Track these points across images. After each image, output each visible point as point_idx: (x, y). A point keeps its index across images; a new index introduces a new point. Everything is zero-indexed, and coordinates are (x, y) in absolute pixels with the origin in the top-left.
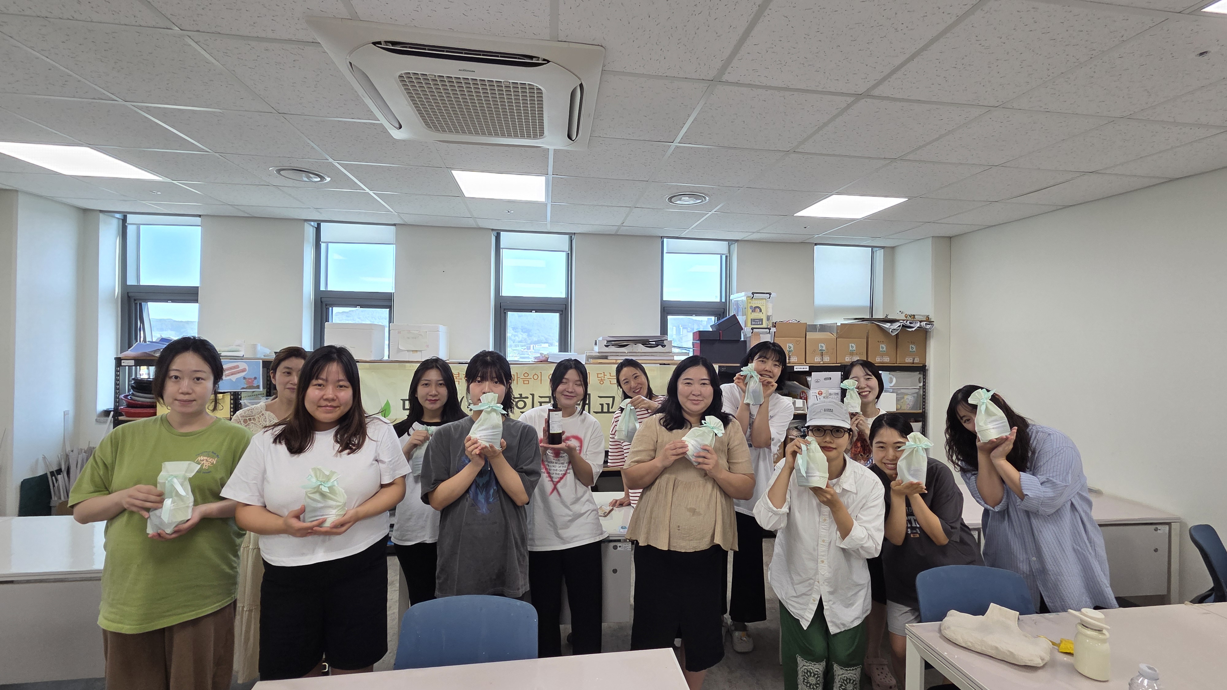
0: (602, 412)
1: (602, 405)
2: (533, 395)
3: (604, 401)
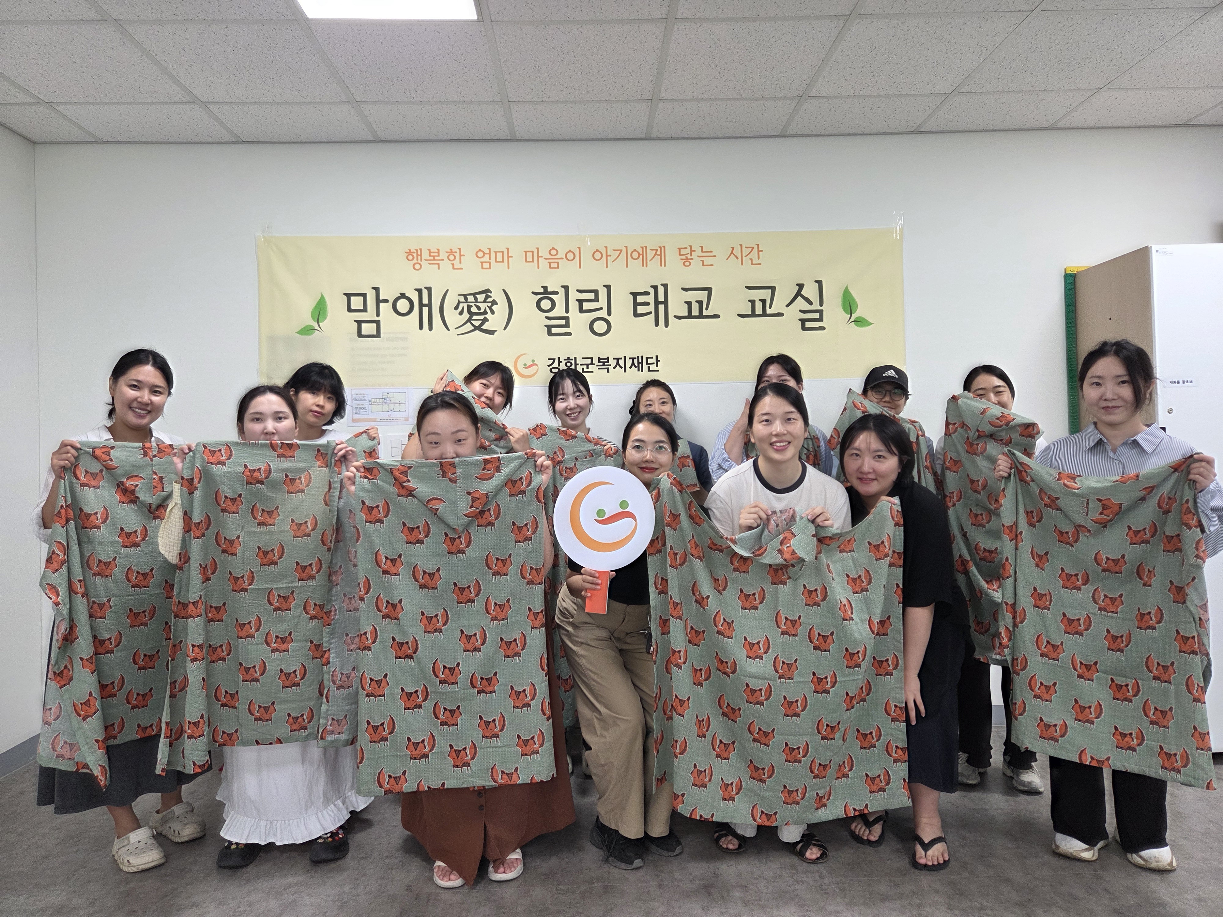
0: (690, 315)
1: (689, 304)
2: (566, 288)
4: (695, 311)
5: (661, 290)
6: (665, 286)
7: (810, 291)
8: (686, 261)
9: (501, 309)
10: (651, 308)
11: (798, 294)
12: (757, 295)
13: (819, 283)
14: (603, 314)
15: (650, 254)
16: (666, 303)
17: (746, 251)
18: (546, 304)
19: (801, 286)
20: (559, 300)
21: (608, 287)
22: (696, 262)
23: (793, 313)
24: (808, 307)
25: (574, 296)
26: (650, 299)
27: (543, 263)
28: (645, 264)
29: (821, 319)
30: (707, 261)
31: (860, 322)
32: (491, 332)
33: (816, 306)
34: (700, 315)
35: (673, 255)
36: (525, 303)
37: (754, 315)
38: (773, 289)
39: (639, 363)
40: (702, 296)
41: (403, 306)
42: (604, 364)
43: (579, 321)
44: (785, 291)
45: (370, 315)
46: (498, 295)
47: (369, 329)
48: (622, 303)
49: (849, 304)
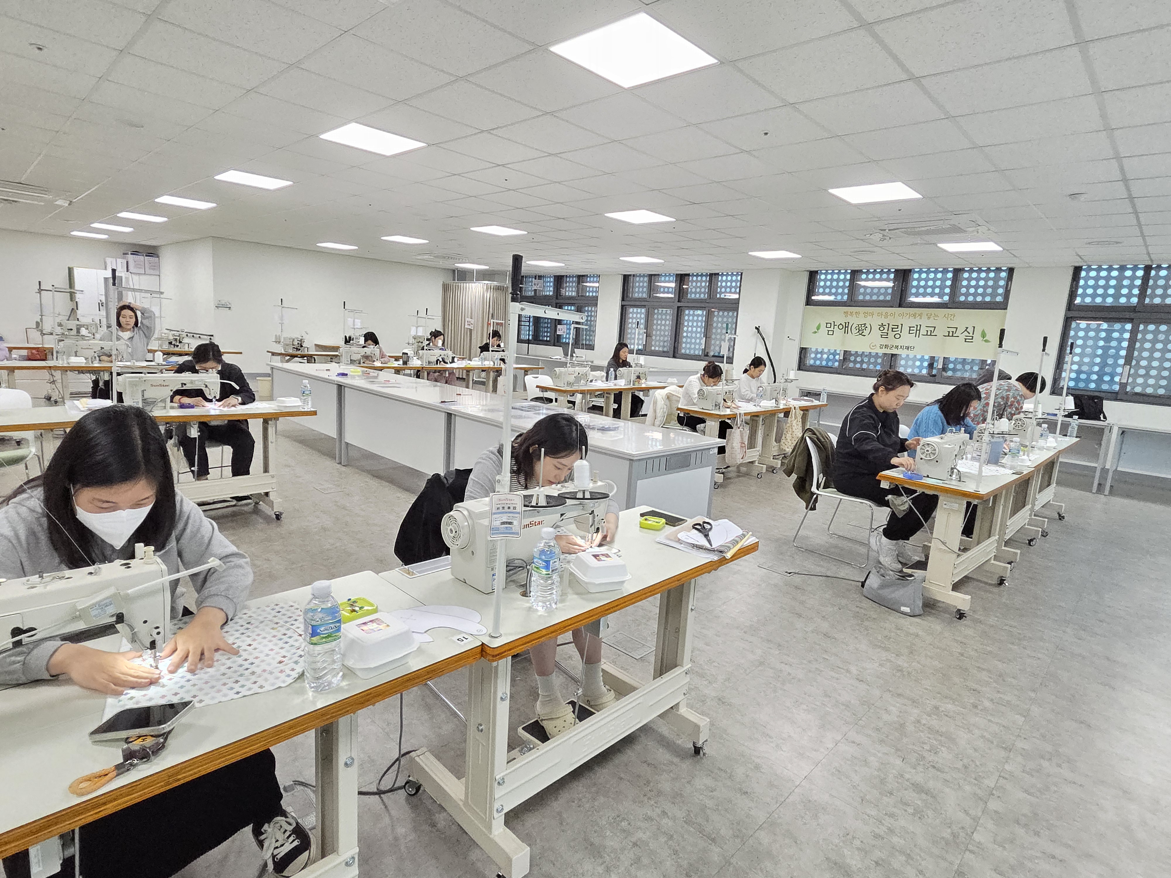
4: (929, 334)
5: (919, 327)
6: (920, 325)
7: (970, 330)
8: (929, 318)
9: (868, 329)
10: (915, 332)
11: (966, 330)
12: (951, 330)
13: (974, 327)
14: (899, 332)
15: (917, 316)
16: (920, 330)
17: (950, 316)
18: (882, 329)
19: (967, 328)
20: (886, 327)
21: (902, 325)
22: (932, 318)
23: (963, 337)
24: (968, 335)
25: (891, 327)
26: (915, 329)
27: (883, 317)
28: (915, 318)
29: (972, 339)
30: (936, 318)
31: (986, 341)
32: (865, 336)
33: (971, 335)
34: (931, 335)
35: (924, 317)
36: (875, 328)
37: (949, 336)
38: (957, 328)
39: (908, 348)
40: (932, 329)
41: (841, 327)
42: (897, 347)
43: (891, 334)
44: (961, 329)
45: (832, 329)
46: (868, 325)
47: (830, 333)
48: (906, 329)
49: (984, 335)
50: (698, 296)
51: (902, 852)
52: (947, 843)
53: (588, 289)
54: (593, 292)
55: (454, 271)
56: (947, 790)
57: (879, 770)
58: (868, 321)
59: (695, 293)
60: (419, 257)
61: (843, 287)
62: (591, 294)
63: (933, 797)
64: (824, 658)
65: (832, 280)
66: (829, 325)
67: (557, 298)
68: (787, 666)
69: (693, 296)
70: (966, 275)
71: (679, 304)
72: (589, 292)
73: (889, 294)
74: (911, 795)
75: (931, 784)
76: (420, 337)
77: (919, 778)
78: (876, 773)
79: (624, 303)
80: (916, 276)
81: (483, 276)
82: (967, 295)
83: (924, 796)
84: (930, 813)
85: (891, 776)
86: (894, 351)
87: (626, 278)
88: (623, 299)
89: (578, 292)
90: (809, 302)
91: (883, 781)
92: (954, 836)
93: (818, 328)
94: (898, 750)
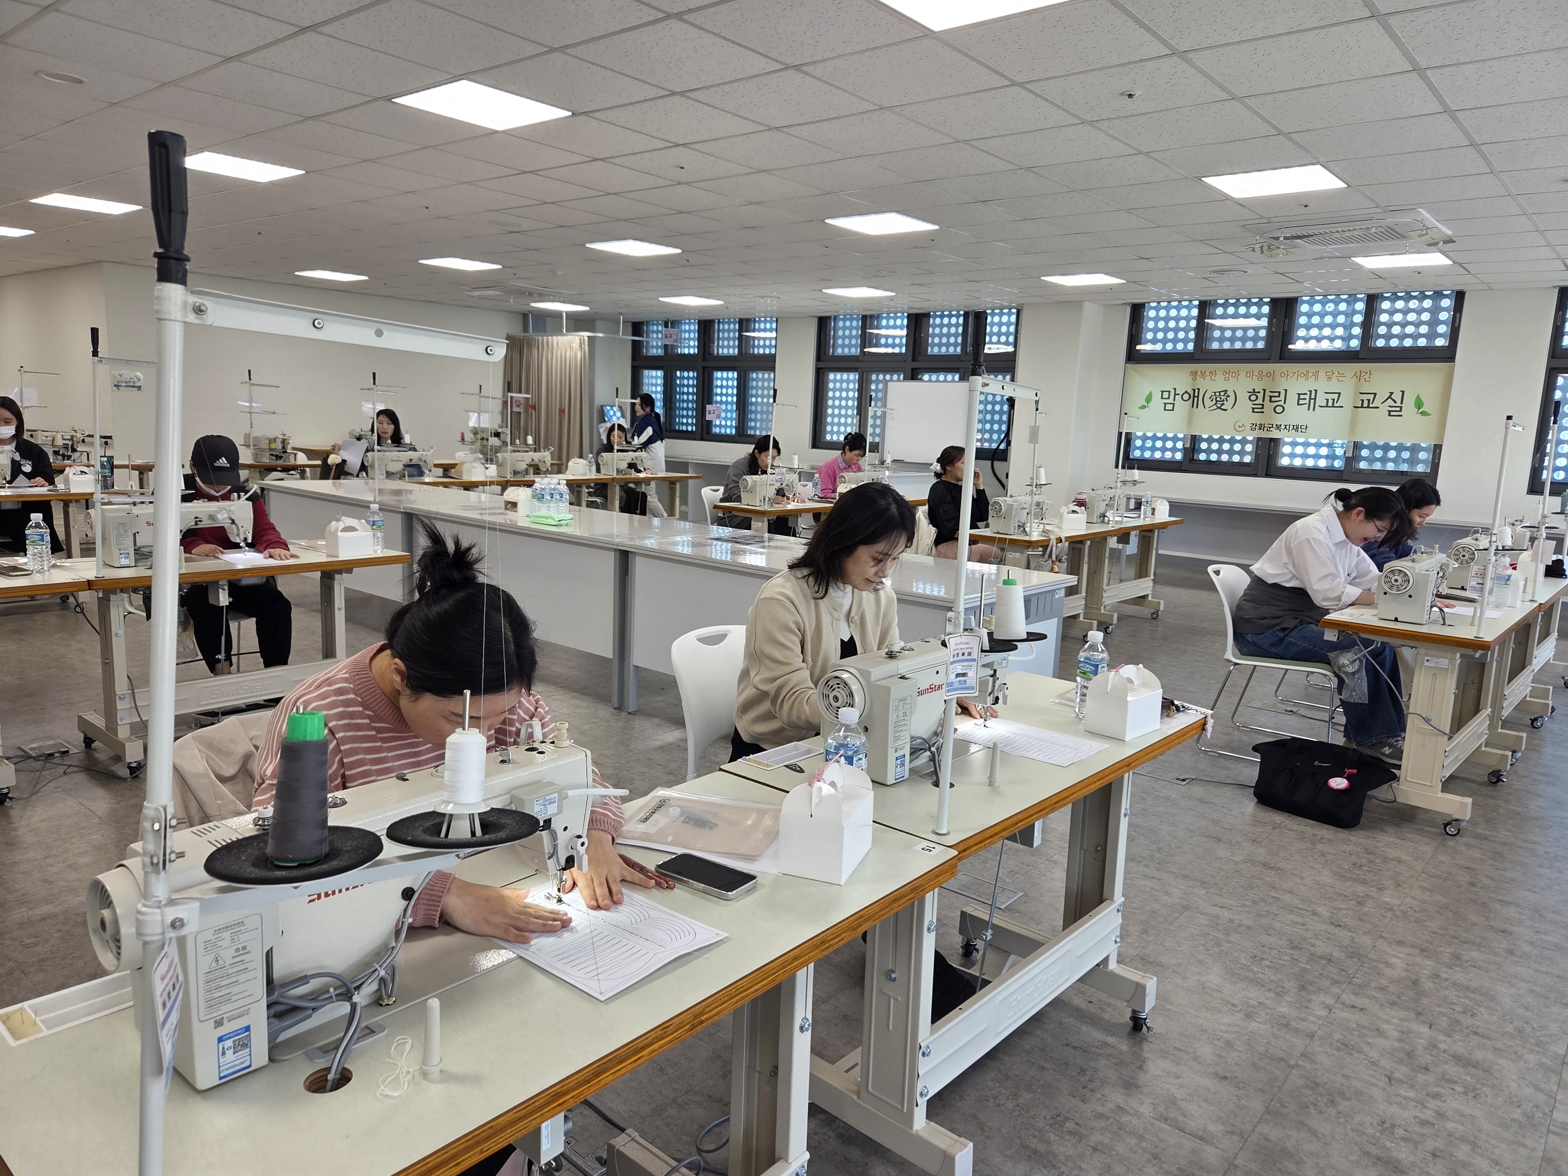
0: (1327, 406)
1: (1327, 400)
2: (1264, 390)
3: (1330, 397)
4: (1330, 404)
5: (1313, 393)
6: (1316, 391)
7: (1397, 396)
8: (1329, 379)
9: (1231, 399)
10: (1307, 401)
11: (1390, 397)
12: (1365, 397)
13: (1403, 392)
14: (1282, 403)
15: (1310, 375)
16: (1315, 399)
17: (1363, 374)
18: (1253, 398)
19: (1392, 393)
20: (1260, 396)
21: (1286, 390)
22: (1334, 379)
23: (1385, 408)
24: (1393, 404)
25: (1268, 394)
26: (1307, 397)
27: (1255, 378)
28: (1307, 379)
29: (1400, 411)
30: (1340, 379)
31: (1422, 412)
32: (1225, 410)
33: (1398, 404)
34: (1333, 406)
35: (1322, 376)
36: (1243, 397)
37: (1362, 407)
38: (1375, 394)
39: (1296, 428)
40: (1335, 396)
41: (1186, 397)
42: (1278, 427)
43: (1269, 406)
44: (1382, 396)
45: (1171, 400)
46: (1231, 393)
47: (1169, 407)
48: (1292, 398)
49: (1419, 404)
50: (944, 349)
51: (1464, 1140)
52: (1521, 1126)
53: (756, 343)
54: (764, 347)
55: (525, 316)
56: (1502, 1061)
57: (1400, 1040)
58: (1230, 386)
59: (940, 345)
60: (476, 293)
61: (1186, 330)
62: (761, 351)
63: (1486, 1071)
64: (1273, 897)
65: (1167, 319)
66: (1166, 395)
67: (704, 360)
68: (1223, 910)
69: (936, 350)
70: (1386, 305)
71: (916, 365)
72: (759, 347)
73: (1261, 339)
74: (1452, 1070)
75: (1478, 1055)
76: (484, 430)
77: (1460, 1049)
78: (1396, 1044)
79: (821, 365)
80: (1304, 308)
81: (577, 323)
82: (1389, 336)
83: (1474, 1071)
84: (1487, 1090)
85: (1420, 1047)
86: (1275, 434)
87: (824, 324)
88: (819, 358)
89: (740, 347)
90: (1133, 357)
91: (1410, 1055)
92: (1528, 1117)
93: (1149, 399)
94: (1419, 1014)
